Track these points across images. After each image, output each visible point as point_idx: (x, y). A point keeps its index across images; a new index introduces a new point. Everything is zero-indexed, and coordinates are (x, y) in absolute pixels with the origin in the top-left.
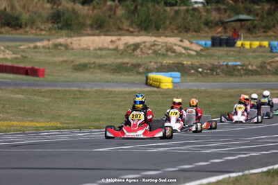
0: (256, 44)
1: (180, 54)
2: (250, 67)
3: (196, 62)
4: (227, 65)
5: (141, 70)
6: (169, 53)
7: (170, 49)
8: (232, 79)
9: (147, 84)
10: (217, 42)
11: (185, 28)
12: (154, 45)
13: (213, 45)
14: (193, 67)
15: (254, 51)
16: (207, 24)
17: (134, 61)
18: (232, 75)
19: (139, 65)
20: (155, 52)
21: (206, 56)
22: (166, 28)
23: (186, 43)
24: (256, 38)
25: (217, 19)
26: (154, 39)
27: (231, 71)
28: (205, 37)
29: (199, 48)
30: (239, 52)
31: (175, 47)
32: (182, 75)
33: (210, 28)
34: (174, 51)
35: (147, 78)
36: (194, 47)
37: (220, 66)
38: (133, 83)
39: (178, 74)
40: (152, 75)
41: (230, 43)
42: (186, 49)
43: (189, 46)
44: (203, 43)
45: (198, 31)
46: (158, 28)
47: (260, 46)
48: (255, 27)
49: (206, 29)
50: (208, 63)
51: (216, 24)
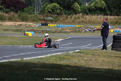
0: (53, 25)
1: (33, 27)
2: (52, 31)
3: (38, 29)
4: (46, 30)
5: (23, 31)
6: (30, 27)
7: (30, 26)
9: (25, 35)
10: (43, 25)
11: (34, 20)
12: (26, 25)
13: (42, 25)
14: (37, 30)
15: (53, 27)
16: (40, 19)
17: (21, 29)
19: (22, 30)
20: (26, 27)
22: (29, 20)
23: (35, 24)
24: (53, 24)
25: (43, 18)
26: (26, 23)
27: (47, 32)
28: (39, 23)
29: (38, 26)
30: (49, 27)
32: (34, 33)
34: (31, 26)
35: (25, 33)
36: (37, 25)
37: (44, 30)
38: (21, 35)
39: (33, 32)
41: (46, 25)
42: (34, 26)
43: (36, 25)
44: (39, 24)
45: (37, 21)
46: (26, 20)
47: (54, 26)
48: (53, 21)
49: (40, 21)
50: (41, 29)
51: (42, 20)
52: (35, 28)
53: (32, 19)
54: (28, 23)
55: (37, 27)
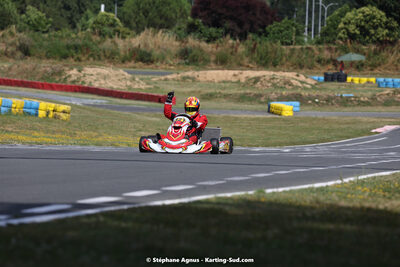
0: (364, 80)
1: (297, 87)
2: (362, 99)
3: (314, 93)
4: (341, 96)
5: (263, 100)
6: (287, 86)
7: (288, 82)
8: (346, 109)
9: (269, 111)
10: (328, 78)
11: (300, 64)
12: (273, 78)
13: (326, 80)
14: (312, 99)
15: (363, 86)
16: (319, 61)
17: (256, 92)
18: (346, 106)
19: (261, 96)
20: (274, 85)
21: (320, 89)
22: (282, 65)
23: (302, 78)
24: (364, 75)
25: (329, 57)
26: (272, 73)
27: (345, 102)
28: (317, 73)
29: (313, 83)
30: (350, 87)
31: (292, 81)
32: (301, 105)
33: (323, 65)
34: (291, 85)
35: (269, 107)
36: (309, 81)
37: (335, 97)
38: (256, 111)
39: (297, 103)
40: (274, 104)
41: (341, 78)
42: (302, 82)
43: (307, 81)
44: (316, 78)
45: (311, 67)
46: (275, 65)
47: (368, 82)
48: (362, 65)
49: (319, 66)
50: (323, 94)
51: (328, 62)
52: (305, 89)
53: (294, 59)
54: (279, 74)
55: (308, 86)
